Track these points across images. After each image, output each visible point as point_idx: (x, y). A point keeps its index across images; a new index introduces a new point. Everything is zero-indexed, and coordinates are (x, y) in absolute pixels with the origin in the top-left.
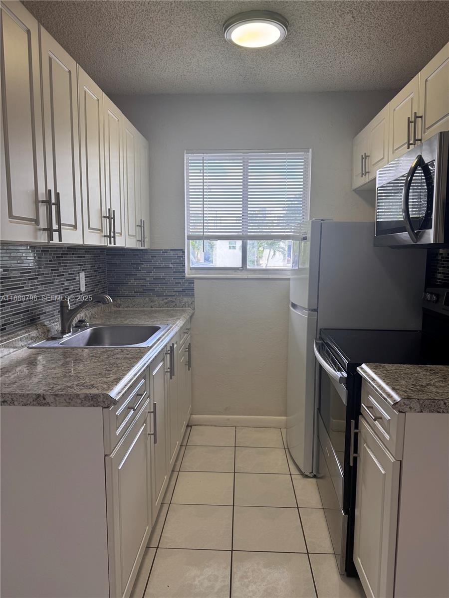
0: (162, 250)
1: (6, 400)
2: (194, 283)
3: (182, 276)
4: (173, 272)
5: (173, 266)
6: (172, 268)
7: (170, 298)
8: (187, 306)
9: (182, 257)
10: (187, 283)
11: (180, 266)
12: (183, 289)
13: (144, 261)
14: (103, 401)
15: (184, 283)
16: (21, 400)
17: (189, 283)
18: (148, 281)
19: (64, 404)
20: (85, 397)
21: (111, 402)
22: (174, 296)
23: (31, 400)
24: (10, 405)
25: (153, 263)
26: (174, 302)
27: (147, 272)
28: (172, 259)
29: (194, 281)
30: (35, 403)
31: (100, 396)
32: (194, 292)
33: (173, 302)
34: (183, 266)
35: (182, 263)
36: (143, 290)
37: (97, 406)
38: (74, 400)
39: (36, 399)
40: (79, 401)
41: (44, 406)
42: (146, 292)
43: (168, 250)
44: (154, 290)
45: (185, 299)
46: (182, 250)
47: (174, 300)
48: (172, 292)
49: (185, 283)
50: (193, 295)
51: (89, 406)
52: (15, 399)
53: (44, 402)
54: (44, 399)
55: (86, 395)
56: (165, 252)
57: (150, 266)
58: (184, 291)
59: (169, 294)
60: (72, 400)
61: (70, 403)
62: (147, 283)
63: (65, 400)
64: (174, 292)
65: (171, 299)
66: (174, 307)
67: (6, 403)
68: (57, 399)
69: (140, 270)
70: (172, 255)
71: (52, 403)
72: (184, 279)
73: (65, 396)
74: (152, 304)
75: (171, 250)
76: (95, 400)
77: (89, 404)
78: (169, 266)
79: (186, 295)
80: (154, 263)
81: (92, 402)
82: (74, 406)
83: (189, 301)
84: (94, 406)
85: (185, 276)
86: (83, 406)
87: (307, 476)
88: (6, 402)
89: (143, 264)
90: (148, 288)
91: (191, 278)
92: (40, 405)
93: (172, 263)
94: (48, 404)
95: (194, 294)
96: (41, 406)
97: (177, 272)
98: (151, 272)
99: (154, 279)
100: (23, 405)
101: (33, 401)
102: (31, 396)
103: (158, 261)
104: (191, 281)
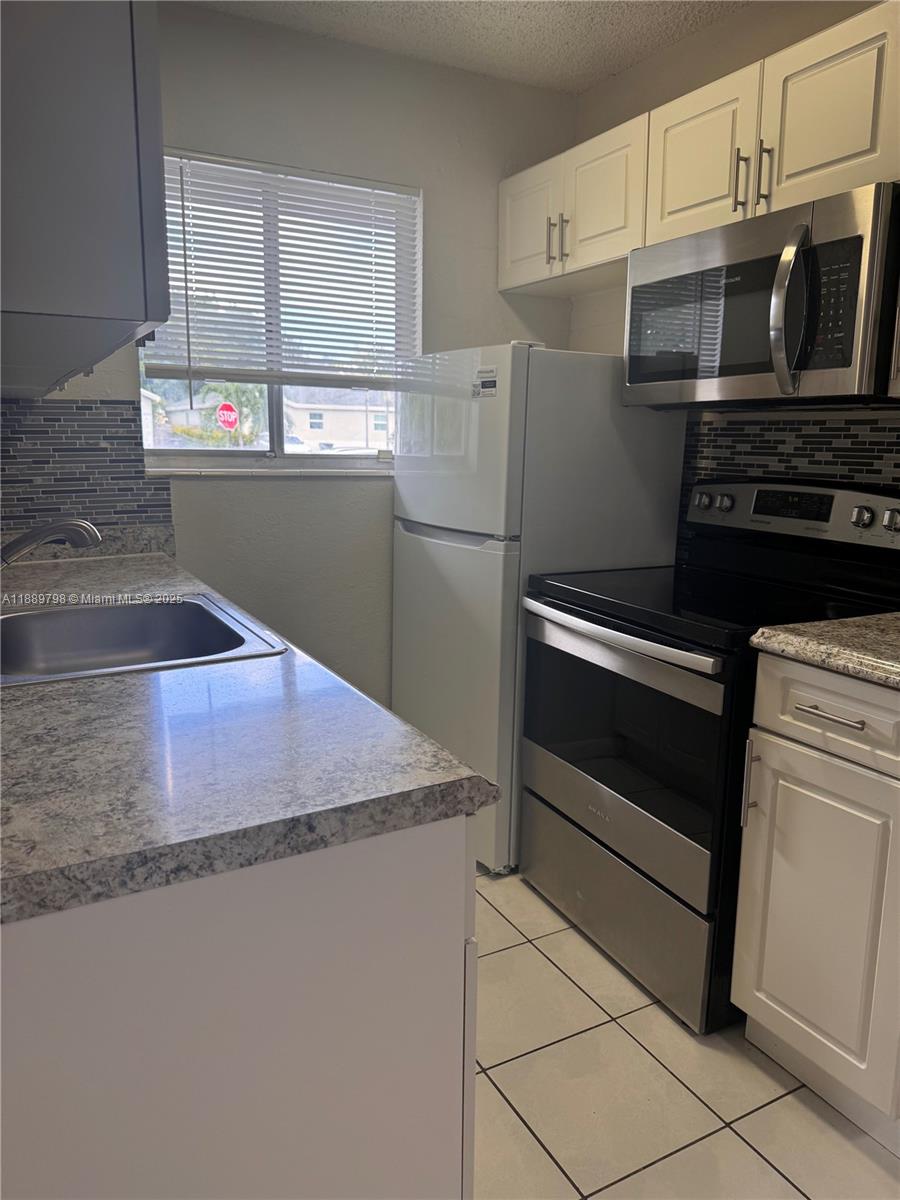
0: (76, 402)
1: (186, 862)
2: (168, 489)
3: (136, 472)
4: (111, 461)
5: (109, 447)
6: (105, 449)
8: (154, 547)
9: (134, 421)
10: (150, 489)
11: (131, 444)
12: (138, 506)
13: (25, 433)
14: (469, 797)
15: (142, 489)
16: (237, 850)
17: (156, 489)
18: (40, 486)
19: (368, 830)
20: (426, 796)
21: (488, 796)
22: (116, 523)
23: (270, 842)
24: (197, 875)
25: (52, 438)
26: (119, 538)
27: (35, 462)
28: (107, 427)
29: (168, 483)
30: (281, 848)
31: (461, 786)
32: (170, 511)
34: (136, 444)
35: (136, 438)
36: (25, 511)
37: (455, 815)
38: (396, 811)
39: (285, 836)
40: (408, 811)
41: (308, 851)
42: (34, 517)
43: (95, 402)
44: (59, 509)
45: (149, 531)
46: (133, 403)
47: (119, 534)
48: (110, 513)
49: (145, 489)
50: (168, 520)
51: (435, 820)
52: (216, 851)
53: (309, 837)
54: (311, 829)
55: (427, 791)
57: (41, 444)
58: (142, 509)
60: (390, 813)
61: (384, 822)
62: (38, 493)
63: (372, 817)
64: (115, 513)
65: (111, 533)
66: (118, 551)
67: (183, 873)
68: (350, 818)
69: (14, 457)
70: (106, 417)
71: (333, 835)
72: (143, 478)
73: (371, 805)
75: (102, 402)
76: (449, 799)
77: (434, 814)
78: (98, 444)
79: (150, 521)
80: (55, 438)
81: (442, 807)
82: (395, 828)
83: (159, 534)
84: (447, 816)
85: (143, 472)
86: (419, 822)
87: (498, 876)
88: (186, 868)
89: (21, 439)
90: (37, 504)
91: (160, 477)
92: (297, 850)
93: (105, 438)
94: (323, 842)
95: (170, 517)
96: (300, 852)
97: (119, 461)
98: (48, 462)
99: (55, 480)
100: (242, 866)
101: (277, 842)
102: (268, 830)
103: (66, 432)
104: (163, 483)
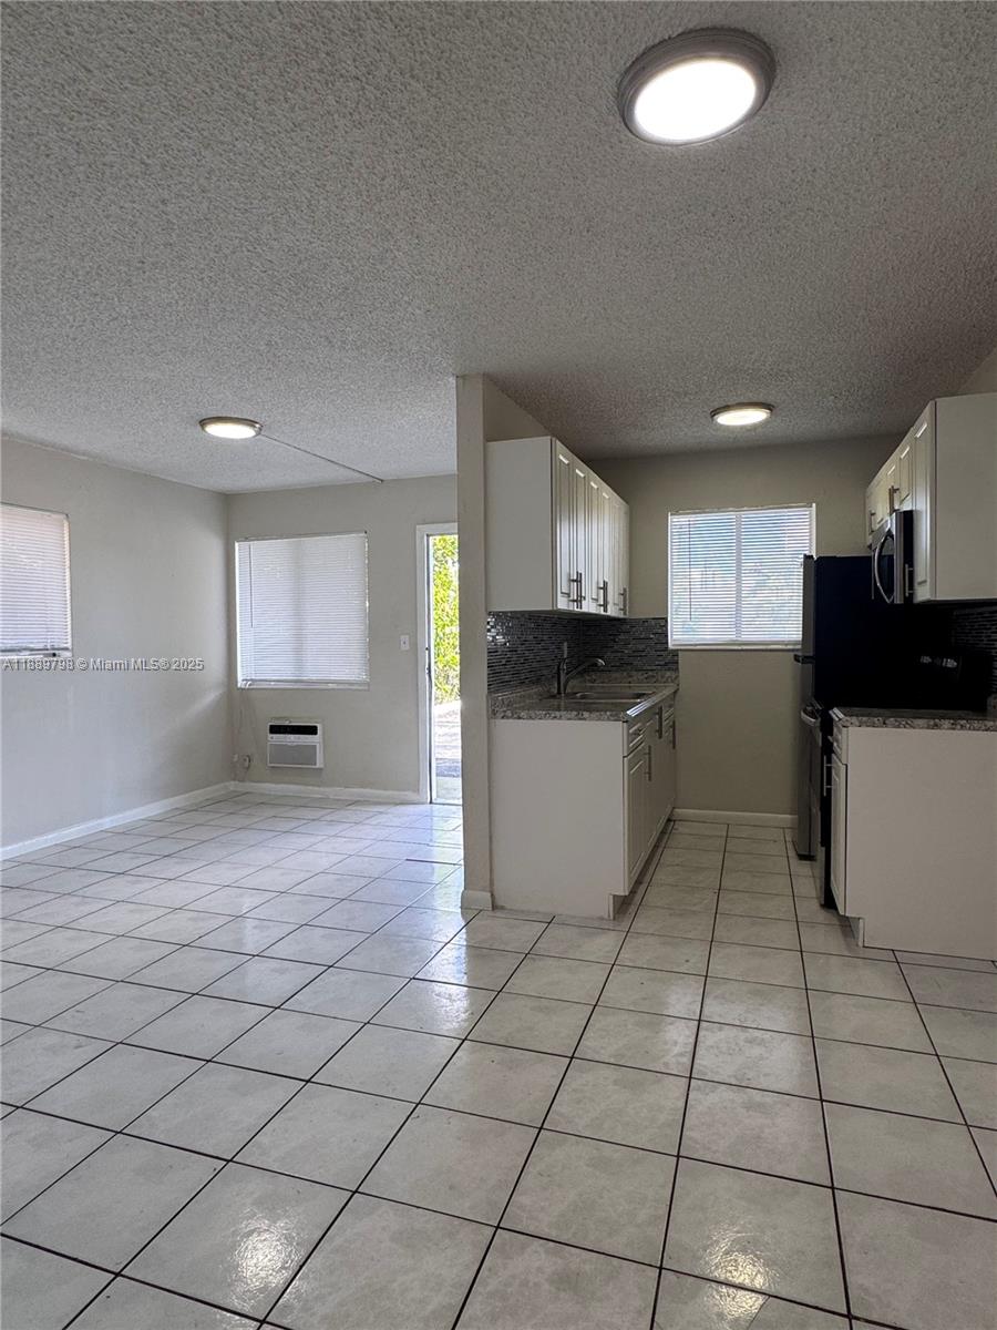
0: (642, 619)
2: (678, 655)
3: (665, 648)
4: (654, 643)
5: (654, 637)
6: (652, 639)
7: (650, 673)
8: (670, 681)
9: (665, 626)
10: (670, 655)
11: (662, 636)
12: (665, 663)
13: (622, 632)
15: (667, 655)
17: (673, 655)
18: (626, 654)
22: (655, 670)
27: (625, 644)
28: (653, 629)
32: (678, 665)
33: (653, 677)
34: (665, 636)
35: (665, 633)
36: (621, 664)
42: (623, 666)
43: (649, 619)
44: (633, 663)
45: (669, 674)
46: (664, 619)
47: (655, 675)
48: (652, 666)
56: (646, 621)
57: (628, 637)
59: (649, 668)
64: (655, 666)
65: (652, 674)
69: (617, 642)
70: (653, 625)
72: (667, 651)
74: (630, 679)
75: (652, 619)
78: (649, 636)
79: (670, 669)
80: (633, 634)
83: (673, 676)
85: (668, 648)
89: (620, 635)
90: (626, 661)
91: (675, 651)
93: (653, 634)
95: (678, 668)
97: (658, 643)
98: (630, 644)
99: (633, 651)
103: (637, 631)
